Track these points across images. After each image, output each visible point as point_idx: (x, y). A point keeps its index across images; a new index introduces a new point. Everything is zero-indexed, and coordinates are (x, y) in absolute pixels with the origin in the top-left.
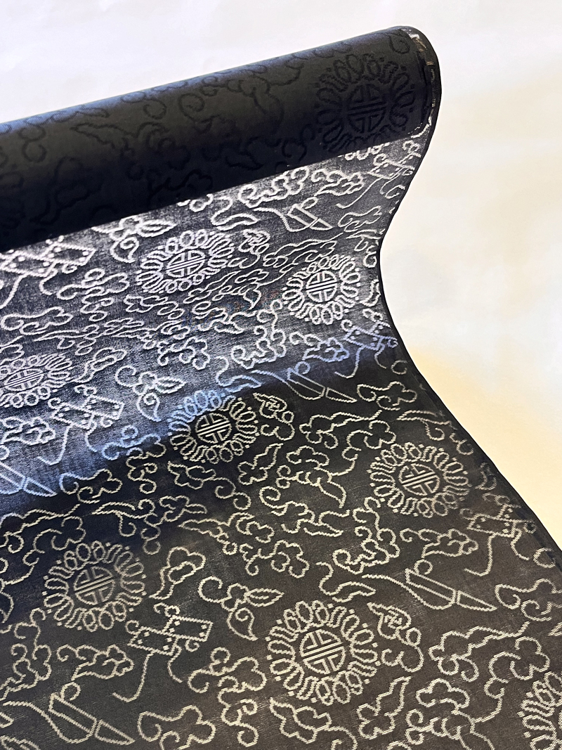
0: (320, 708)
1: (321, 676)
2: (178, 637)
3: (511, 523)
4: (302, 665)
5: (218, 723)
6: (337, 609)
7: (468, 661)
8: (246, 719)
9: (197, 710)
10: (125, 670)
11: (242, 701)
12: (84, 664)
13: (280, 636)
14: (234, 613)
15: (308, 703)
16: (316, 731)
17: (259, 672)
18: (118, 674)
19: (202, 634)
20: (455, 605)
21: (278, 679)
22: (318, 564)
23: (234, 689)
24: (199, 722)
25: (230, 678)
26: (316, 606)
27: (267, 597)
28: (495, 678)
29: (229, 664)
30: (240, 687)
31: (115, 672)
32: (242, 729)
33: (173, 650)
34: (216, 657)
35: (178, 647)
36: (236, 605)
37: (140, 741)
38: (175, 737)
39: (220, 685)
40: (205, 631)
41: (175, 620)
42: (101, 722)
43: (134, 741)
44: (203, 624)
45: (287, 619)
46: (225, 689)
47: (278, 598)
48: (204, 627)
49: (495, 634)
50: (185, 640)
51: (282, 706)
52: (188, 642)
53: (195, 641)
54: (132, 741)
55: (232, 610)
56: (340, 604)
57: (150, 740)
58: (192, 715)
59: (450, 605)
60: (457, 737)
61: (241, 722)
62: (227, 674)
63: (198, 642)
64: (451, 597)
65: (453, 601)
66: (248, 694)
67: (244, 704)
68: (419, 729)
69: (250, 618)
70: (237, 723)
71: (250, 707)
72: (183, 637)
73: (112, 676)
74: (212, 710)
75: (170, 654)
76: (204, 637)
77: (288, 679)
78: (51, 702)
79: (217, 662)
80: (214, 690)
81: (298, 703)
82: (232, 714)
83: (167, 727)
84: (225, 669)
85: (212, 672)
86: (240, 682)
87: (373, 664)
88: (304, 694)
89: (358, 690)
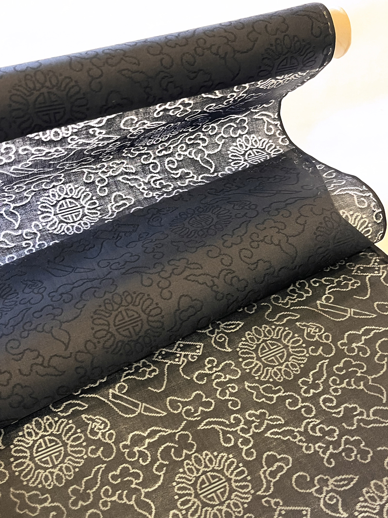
0: (276, 384)
1: (273, 367)
2: (183, 353)
3: (379, 268)
4: (261, 361)
5: (215, 398)
6: (278, 328)
7: (363, 346)
8: (231, 395)
9: (202, 393)
10: (153, 374)
11: (228, 385)
12: (127, 372)
13: (246, 347)
14: (215, 337)
15: (268, 382)
16: (275, 396)
17: (235, 368)
18: (149, 376)
19: (198, 351)
20: (350, 317)
21: (248, 371)
22: (262, 304)
23: (222, 379)
24: (204, 400)
25: (218, 373)
26: (265, 328)
27: (234, 326)
28: (381, 353)
29: (217, 366)
30: (225, 378)
31: (147, 376)
32: (230, 400)
33: (181, 361)
34: (208, 363)
35: (184, 359)
36: (216, 333)
37: (169, 413)
38: (191, 410)
39: (213, 378)
40: (199, 349)
41: (180, 344)
42: (144, 404)
43: (166, 414)
44: (197, 345)
45: (248, 337)
46: (217, 380)
47: (240, 326)
48: (198, 347)
49: (377, 329)
50: (188, 355)
51: (253, 385)
52: (190, 356)
53: (194, 355)
54: (165, 414)
55: (214, 336)
56: (279, 325)
57: (176, 412)
58: (199, 397)
59: (347, 317)
60: (362, 387)
61: (229, 397)
62: (216, 372)
63: (196, 355)
64: (347, 313)
65: (349, 315)
66: (231, 381)
67: (230, 387)
68: (338, 387)
69: (225, 339)
70: (227, 397)
71: (233, 388)
72: (186, 353)
73: (146, 378)
74: (211, 393)
75: (180, 363)
76: (200, 352)
77: (254, 370)
78: (111, 394)
79: (210, 366)
80: (210, 381)
81: (262, 383)
82: (223, 393)
83: (185, 404)
84: (215, 369)
85: (208, 372)
86: (225, 375)
87: (304, 356)
88: (265, 377)
89: (297, 371)
